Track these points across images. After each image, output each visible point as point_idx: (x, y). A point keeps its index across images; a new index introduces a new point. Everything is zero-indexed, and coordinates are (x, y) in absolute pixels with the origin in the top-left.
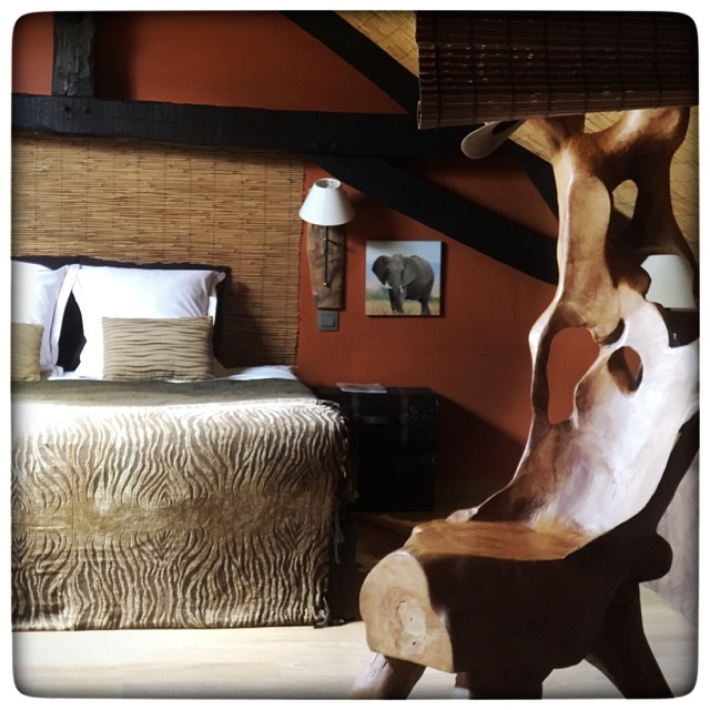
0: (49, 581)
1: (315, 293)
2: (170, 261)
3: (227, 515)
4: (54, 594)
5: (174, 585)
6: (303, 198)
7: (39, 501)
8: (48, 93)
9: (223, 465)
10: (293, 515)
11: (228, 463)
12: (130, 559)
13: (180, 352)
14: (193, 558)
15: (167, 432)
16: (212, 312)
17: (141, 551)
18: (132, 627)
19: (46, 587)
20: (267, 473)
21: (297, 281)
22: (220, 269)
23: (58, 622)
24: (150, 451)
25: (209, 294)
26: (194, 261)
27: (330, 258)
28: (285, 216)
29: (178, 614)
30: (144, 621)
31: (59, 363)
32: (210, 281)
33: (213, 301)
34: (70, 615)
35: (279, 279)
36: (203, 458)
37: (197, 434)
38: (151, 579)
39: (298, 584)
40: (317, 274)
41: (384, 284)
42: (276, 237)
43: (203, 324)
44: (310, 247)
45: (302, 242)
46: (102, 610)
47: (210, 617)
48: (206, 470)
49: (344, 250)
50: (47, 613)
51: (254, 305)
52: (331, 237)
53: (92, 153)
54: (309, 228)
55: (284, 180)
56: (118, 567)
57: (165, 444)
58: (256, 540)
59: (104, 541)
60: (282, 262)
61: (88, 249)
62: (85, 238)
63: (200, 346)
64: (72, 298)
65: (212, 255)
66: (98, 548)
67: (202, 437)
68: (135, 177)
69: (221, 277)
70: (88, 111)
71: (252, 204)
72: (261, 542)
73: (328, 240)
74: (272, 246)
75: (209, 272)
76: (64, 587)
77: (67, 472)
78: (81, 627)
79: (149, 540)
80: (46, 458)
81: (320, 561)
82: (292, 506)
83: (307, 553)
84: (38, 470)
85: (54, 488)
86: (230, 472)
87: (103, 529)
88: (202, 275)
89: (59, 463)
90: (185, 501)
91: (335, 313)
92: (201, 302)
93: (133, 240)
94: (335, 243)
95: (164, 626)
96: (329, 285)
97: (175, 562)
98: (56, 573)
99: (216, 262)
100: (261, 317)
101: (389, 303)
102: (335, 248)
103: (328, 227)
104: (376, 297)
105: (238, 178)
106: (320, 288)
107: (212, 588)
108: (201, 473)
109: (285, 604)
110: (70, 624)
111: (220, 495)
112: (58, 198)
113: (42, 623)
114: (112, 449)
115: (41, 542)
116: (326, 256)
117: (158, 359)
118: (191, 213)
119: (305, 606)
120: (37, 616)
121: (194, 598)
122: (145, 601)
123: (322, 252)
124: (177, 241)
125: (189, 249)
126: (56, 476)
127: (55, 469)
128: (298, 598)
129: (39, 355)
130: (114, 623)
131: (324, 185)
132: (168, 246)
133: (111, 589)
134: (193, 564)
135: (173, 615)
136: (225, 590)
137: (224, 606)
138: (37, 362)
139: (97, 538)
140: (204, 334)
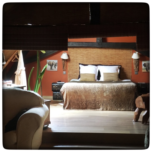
0: (98, 104)
1: (134, 69)
2: (112, 65)
3: (121, 97)
4: (99, 106)
5: (114, 105)
6: (132, 55)
7: (97, 94)
8: (96, 42)
9: (120, 90)
10: (129, 97)
11: (121, 90)
12: (108, 102)
13: (114, 77)
14: (116, 102)
15: (113, 86)
16: (119, 72)
17: (110, 101)
18: (109, 110)
19: (98, 105)
20: (126, 91)
21: (131, 67)
22: (120, 66)
23: (100, 109)
24: (111, 88)
25: (118, 69)
26: (116, 64)
27: (137, 64)
28: (130, 58)
29: (115, 109)
30: (110, 110)
31: (97, 79)
32: (118, 67)
33: (119, 70)
34: (101, 109)
35: (129, 67)
36: (117, 89)
37: (117, 86)
38: (111, 104)
39: (130, 106)
40: (135, 66)
41: (145, 67)
42: (128, 61)
43: (117, 73)
44: (133, 62)
45: (132, 61)
46: (105, 108)
47: (119, 109)
48: (118, 91)
49: (139, 62)
50: (98, 108)
51: (125, 71)
52: (137, 60)
53: (102, 50)
54: (133, 59)
55: (129, 52)
56: (107, 103)
57: (112, 87)
58: (124, 100)
59: (105, 100)
60: (129, 64)
61: (101, 63)
62: (101, 62)
63: (117, 76)
64: (99, 70)
65: (119, 64)
66: (104, 100)
67: (117, 87)
68: (108, 53)
69: (120, 67)
70: (101, 44)
71: (125, 56)
72: (125, 100)
73: (136, 61)
74: (128, 62)
75: (118, 66)
76: (100, 105)
77: (100, 91)
78: (103, 110)
79: (111, 100)
80: (98, 89)
81: (133, 103)
82: (129, 96)
83: (131, 102)
84: (97, 91)
85: (99, 93)
86: (121, 91)
87: (105, 98)
88: (117, 66)
89: (100, 90)
90: (115, 95)
91: (137, 72)
92: (117, 70)
93: (107, 62)
94: (137, 61)
95: (113, 110)
96: (136, 68)
97: (114, 102)
98: (99, 103)
99: (119, 65)
100: (126, 72)
101: (146, 70)
102: (137, 62)
103: (136, 59)
104: (144, 69)
105: (123, 52)
106: (135, 68)
107: (119, 106)
108: (117, 91)
109: (128, 108)
110: (101, 110)
111: (119, 94)
112: (97, 56)
113: (98, 109)
114: (106, 88)
115: (97, 99)
116: (136, 63)
117: (111, 78)
118: (116, 58)
119: (131, 108)
120: (97, 109)
121: (117, 107)
122: (110, 107)
123: (135, 63)
124: (114, 62)
125: (115, 63)
126: (99, 91)
127: (99, 90)
128: (130, 108)
129: (95, 78)
130: (107, 110)
131: (135, 53)
132: (112, 62)
133: (106, 105)
134: (116, 103)
135: (114, 109)
136: (121, 106)
137: (121, 108)
138: (95, 79)
139: (104, 99)
140: (117, 75)
